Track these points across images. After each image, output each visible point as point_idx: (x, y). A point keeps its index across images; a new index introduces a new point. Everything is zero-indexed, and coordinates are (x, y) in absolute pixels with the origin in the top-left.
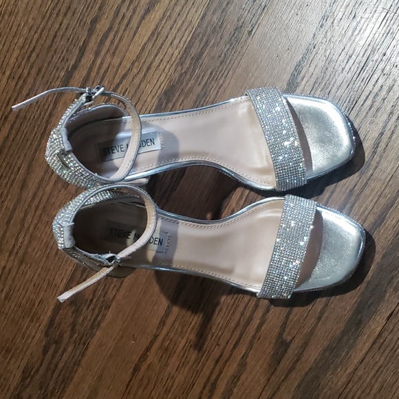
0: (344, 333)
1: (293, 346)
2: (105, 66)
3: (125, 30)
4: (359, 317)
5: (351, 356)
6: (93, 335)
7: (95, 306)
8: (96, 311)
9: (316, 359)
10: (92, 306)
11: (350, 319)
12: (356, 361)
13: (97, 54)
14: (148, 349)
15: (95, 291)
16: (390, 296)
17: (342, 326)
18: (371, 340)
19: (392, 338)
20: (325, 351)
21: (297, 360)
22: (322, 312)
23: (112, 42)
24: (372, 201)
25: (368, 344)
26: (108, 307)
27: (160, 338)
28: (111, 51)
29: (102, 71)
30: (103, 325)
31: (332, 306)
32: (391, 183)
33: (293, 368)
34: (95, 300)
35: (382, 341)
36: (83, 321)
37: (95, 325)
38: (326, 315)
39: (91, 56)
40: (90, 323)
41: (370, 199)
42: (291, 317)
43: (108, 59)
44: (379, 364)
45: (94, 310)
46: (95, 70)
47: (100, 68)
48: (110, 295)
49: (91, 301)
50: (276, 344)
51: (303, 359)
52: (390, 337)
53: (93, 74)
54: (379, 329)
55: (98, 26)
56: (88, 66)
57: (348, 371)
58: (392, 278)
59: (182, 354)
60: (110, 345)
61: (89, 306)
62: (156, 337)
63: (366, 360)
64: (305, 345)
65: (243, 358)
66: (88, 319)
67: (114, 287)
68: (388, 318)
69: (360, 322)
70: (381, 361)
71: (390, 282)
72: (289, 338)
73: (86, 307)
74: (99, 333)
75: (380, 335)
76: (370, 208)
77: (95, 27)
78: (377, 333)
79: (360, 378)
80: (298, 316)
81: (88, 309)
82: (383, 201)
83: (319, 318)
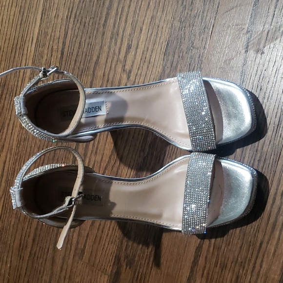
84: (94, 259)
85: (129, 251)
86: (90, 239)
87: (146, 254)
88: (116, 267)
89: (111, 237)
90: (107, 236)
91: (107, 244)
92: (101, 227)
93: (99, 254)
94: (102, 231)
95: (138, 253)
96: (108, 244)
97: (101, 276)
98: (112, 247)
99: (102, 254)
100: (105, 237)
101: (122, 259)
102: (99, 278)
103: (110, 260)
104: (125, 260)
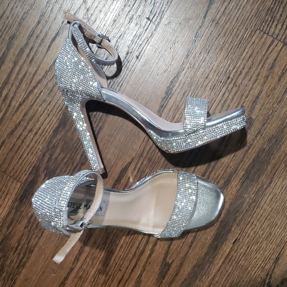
0: (206, 254)
1: (173, 266)
2: (23, 72)
3: (39, 47)
4: (215, 244)
5: (211, 269)
6: (19, 273)
7: (20, 251)
8: (22, 255)
9: (189, 273)
10: (18, 252)
11: (210, 245)
12: (214, 272)
13: (15, 63)
14: (66, 279)
15: (20, 241)
16: (235, 229)
17: (205, 250)
18: (224, 258)
19: (237, 255)
20: (194, 267)
21: (176, 275)
22: (192, 242)
23: (28, 56)
24: (222, 170)
25: (222, 260)
26: (31, 252)
27: (76, 270)
28: (28, 62)
29: (20, 77)
30: (28, 265)
31: (199, 238)
32: (234, 159)
33: (173, 280)
34: (20, 247)
35: (230, 257)
36: (10, 263)
37: (21, 265)
38: (194, 244)
39: (10, 64)
40: (16, 265)
41: (221, 169)
42: (171, 247)
43: (25, 67)
44: (229, 272)
45: (19, 254)
46: (14, 75)
47: (18, 74)
48: (33, 242)
49: (17, 248)
50: (161, 266)
51: (180, 274)
52: (235, 254)
53: (12, 78)
54: (228, 250)
55: (16, 42)
56: (8, 72)
57: (209, 278)
58: (236, 218)
59: (92, 280)
60: (34, 279)
61: (15, 252)
62: (72, 269)
63: (221, 270)
64: (181, 265)
65: (138, 277)
66: (15, 261)
67: (36, 237)
68: (234, 243)
69: (216, 247)
70: (230, 270)
71: (235, 220)
72: (170, 261)
73: (12, 253)
74: (24, 271)
75: (229, 254)
76: (221, 175)
77: (13, 43)
78: (227, 253)
79: (217, 282)
80: (176, 246)
81: (14, 254)
82: (229, 170)
83: (190, 246)
84: (7, 166)
85: (50, 164)
86: (5, 146)
87: (69, 168)
88: (32, 177)
89: (32, 148)
90: (28, 146)
91: (26, 154)
92: (22, 137)
93: (14, 162)
94: (23, 142)
95: (61, 166)
96: (28, 154)
97: (12, 183)
98: (32, 157)
99: (17, 162)
100: (25, 147)
101: (42, 169)
102: (9, 184)
103: (27, 169)
104: (44, 171)
